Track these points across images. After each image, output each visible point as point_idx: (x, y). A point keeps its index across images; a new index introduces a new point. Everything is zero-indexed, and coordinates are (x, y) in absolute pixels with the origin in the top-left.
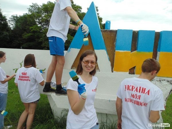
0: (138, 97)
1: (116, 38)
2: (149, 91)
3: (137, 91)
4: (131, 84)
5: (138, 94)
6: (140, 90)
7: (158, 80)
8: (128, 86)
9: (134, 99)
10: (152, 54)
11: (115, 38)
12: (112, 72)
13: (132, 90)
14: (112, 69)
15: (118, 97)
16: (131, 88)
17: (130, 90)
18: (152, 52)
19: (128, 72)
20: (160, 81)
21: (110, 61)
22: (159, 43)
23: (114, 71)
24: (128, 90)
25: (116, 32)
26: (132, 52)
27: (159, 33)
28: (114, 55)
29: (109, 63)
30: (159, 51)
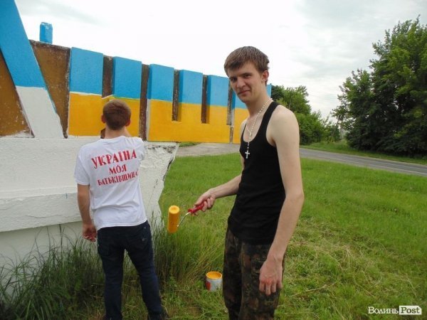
0: (122, 169)
1: (69, 64)
2: (134, 153)
3: (117, 161)
4: (102, 154)
5: (121, 164)
6: (121, 156)
7: (151, 147)
8: (99, 158)
9: (118, 174)
10: (139, 102)
11: (67, 65)
12: (66, 137)
13: (109, 163)
14: (64, 131)
15: (79, 185)
16: (105, 160)
17: (105, 164)
18: (139, 99)
19: (100, 137)
20: (154, 148)
21: (59, 114)
22: (148, 84)
23: (70, 134)
24: (101, 164)
25: (67, 52)
26: (103, 96)
27: (147, 66)
28: (66, 101)
29: (57, 119)
30: (150, 98)
